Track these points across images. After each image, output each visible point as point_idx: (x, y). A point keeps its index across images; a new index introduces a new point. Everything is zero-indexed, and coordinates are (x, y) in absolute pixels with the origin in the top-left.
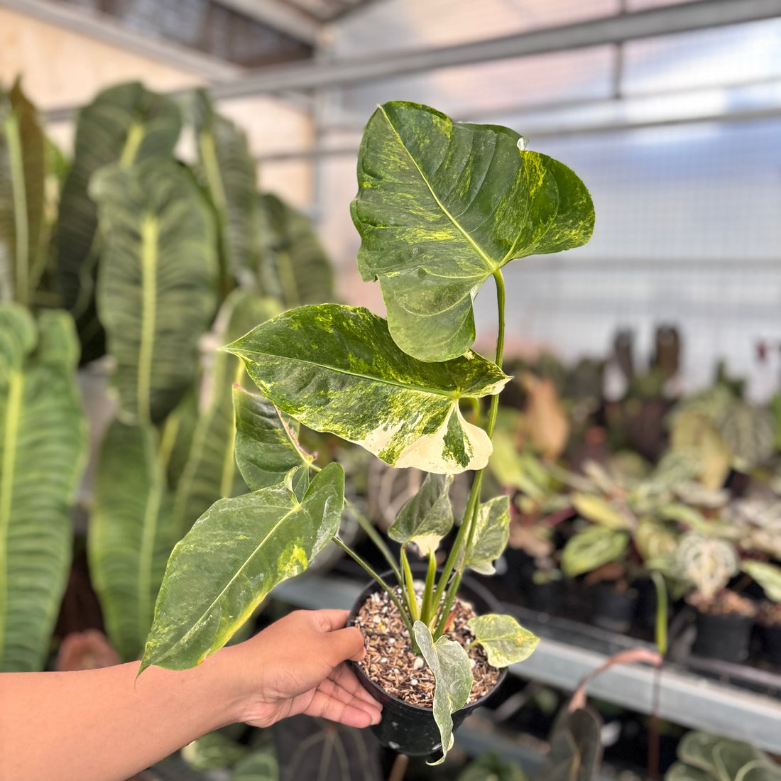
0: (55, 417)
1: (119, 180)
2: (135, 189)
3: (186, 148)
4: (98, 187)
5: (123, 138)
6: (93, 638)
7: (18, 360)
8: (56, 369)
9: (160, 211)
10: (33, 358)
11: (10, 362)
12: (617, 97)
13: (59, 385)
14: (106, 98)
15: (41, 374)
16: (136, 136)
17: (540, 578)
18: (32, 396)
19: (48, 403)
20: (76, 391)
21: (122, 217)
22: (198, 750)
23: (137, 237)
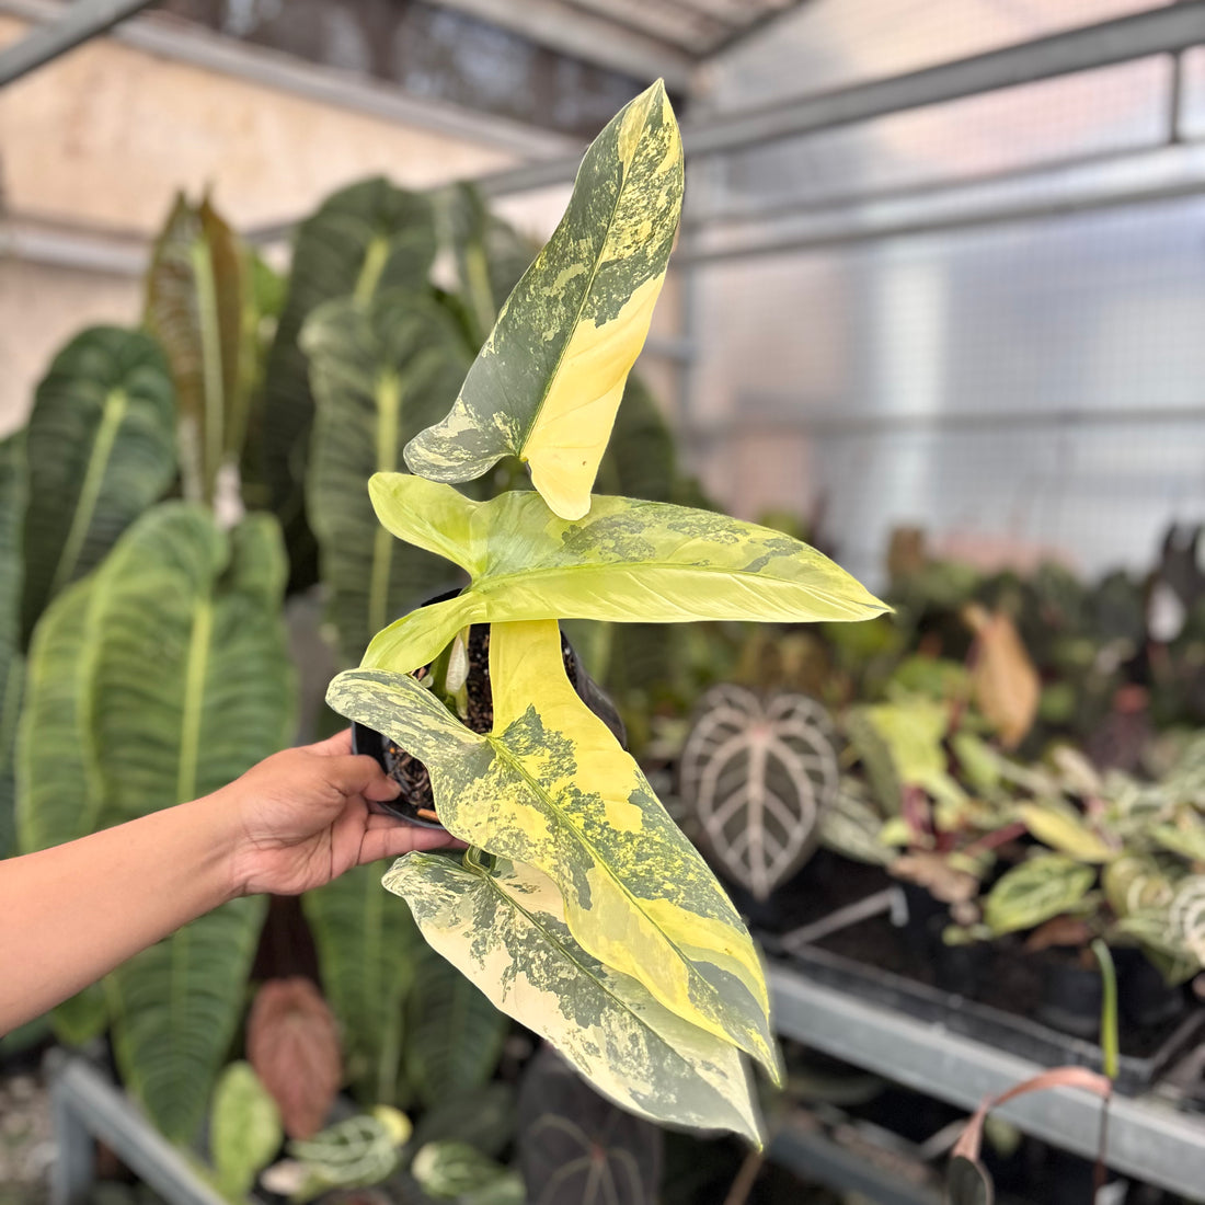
0: (254, 666)
1: (345, 323)
2: (366, 336)
3: (444, 272)
4: (314, 335)
5: (359, 259)
6: (300, 989)
7: (206, 586)
8: (255, 596)
9: (403, 365)
10: (225, 582)
11: (194, 586)
12: (1175, 139)
13: (261, 620)
14: (339, 204)
15: (236, 605)
16: (378, 256)
17: (953, 936)
18: (224, 636)
19: (245, 646)
20: (282, 630)
21: (349, 376)
22: (436, 1166)
23: (369, 405)
